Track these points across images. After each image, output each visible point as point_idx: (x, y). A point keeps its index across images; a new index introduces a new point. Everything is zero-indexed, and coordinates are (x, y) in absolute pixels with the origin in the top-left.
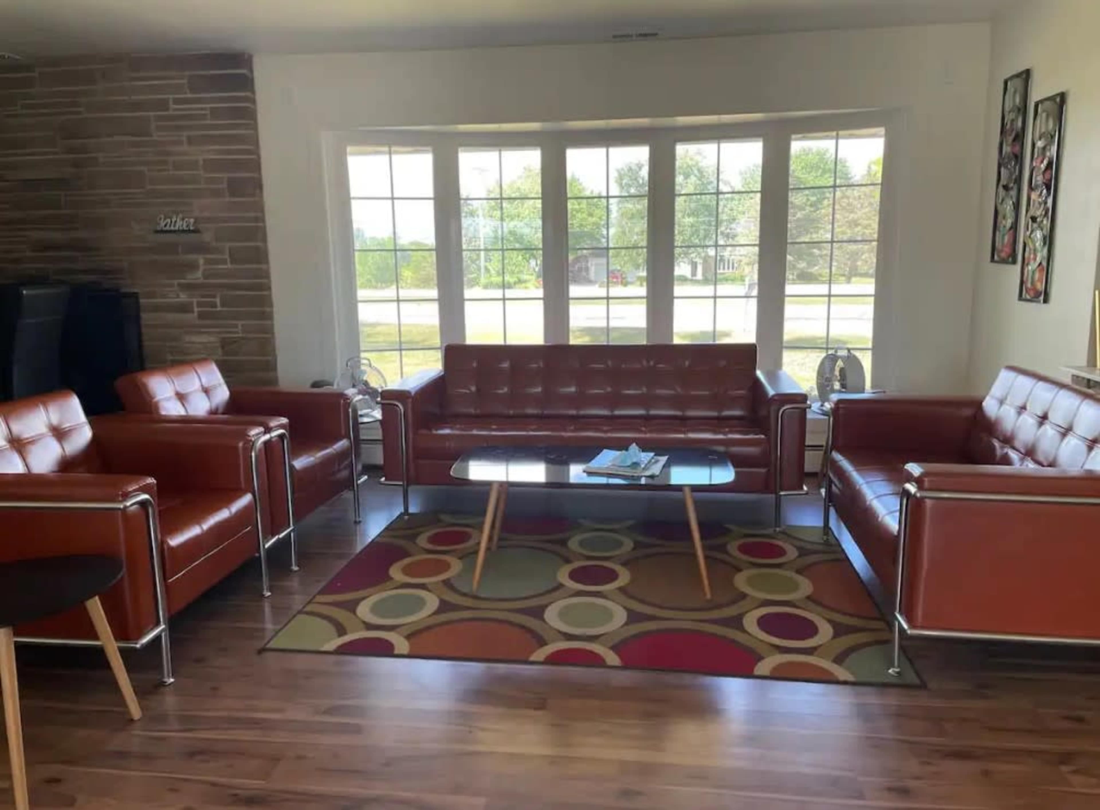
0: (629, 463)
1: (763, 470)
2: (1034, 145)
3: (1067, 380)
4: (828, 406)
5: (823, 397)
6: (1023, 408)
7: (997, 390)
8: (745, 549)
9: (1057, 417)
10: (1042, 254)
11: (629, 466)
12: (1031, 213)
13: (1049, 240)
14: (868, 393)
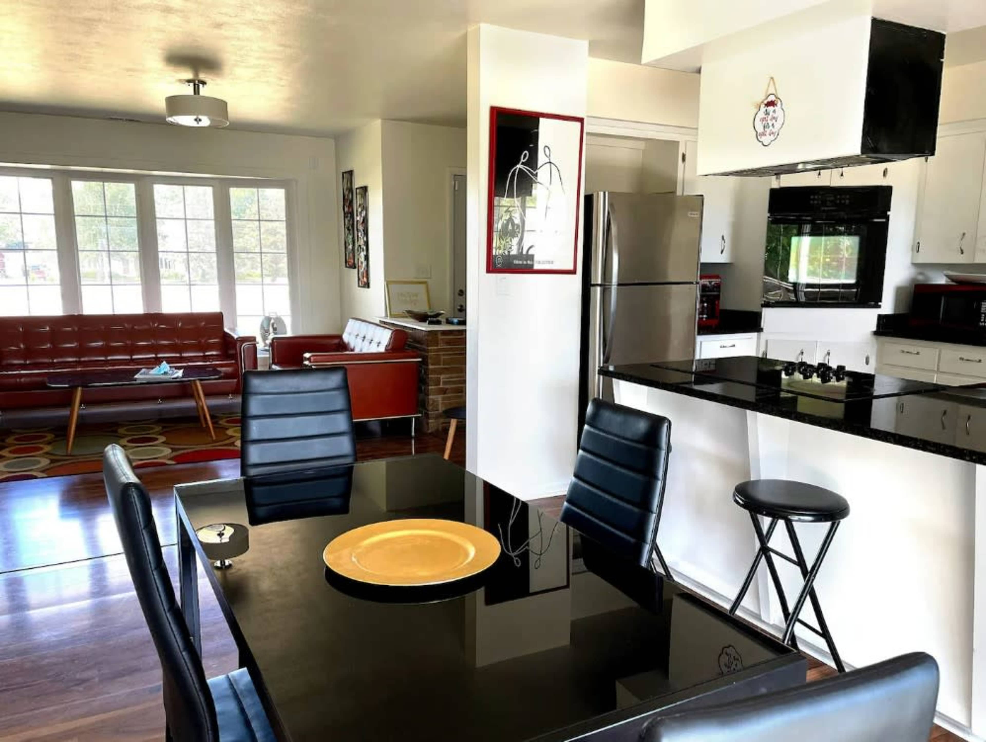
0: (162, 372)
1: (235, 380)
2: (357, 211)
3: (378, 322)
4: (268, 342)
5: (264, 338)
6: (357, 335)
7: (348, 329)
8: (228, 422)
9: (368, 337)
10: (364, 264)
11: (162, 374)
12: (359, 244)
13: (367, 258)
14: (289, 334)
